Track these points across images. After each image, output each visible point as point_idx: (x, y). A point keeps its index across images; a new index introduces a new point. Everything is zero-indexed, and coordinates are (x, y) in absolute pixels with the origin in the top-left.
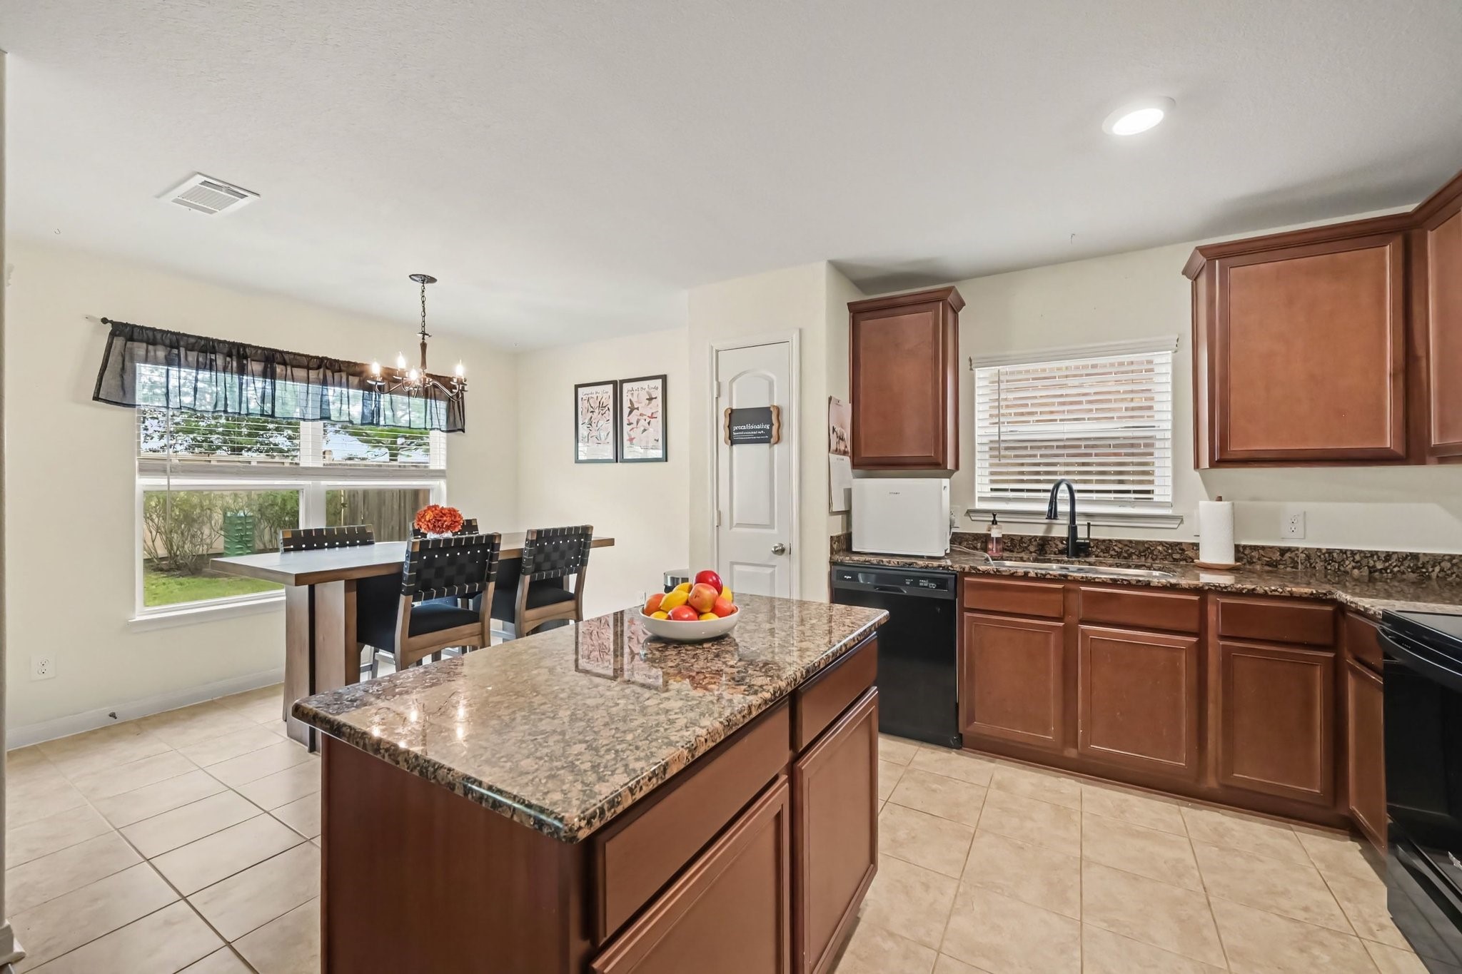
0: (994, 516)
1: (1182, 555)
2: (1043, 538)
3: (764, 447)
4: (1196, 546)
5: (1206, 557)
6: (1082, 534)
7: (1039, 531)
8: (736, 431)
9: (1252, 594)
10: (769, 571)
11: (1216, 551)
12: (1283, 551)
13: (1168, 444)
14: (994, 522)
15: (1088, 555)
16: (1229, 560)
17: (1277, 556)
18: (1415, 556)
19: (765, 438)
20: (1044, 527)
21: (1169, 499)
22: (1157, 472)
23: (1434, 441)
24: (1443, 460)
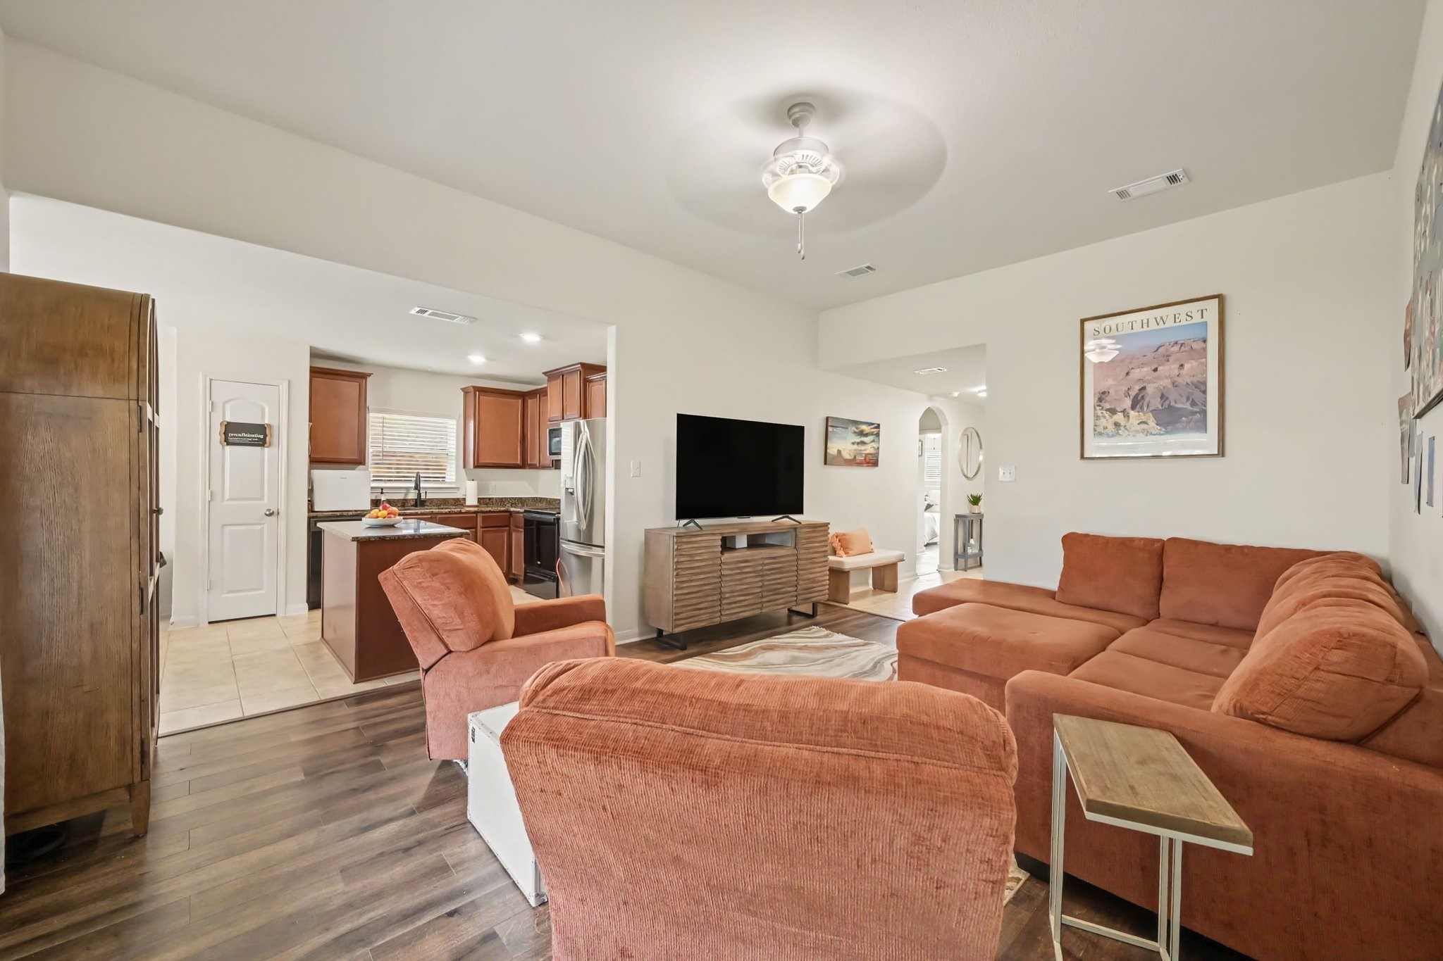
0: (382, 489)
1: (459, 502)
2: (403, 500)
3: (258, 449)
4: (464, 499)
5: (468, 503)
6: (423, 497)
7: (401, 497)
8: (232, 437)
9: (490, 512)
10: (260, 527)
11: (471, 501)
12: (490, 499)
13: (454, 458)
14: (382, 493)
15: (424, 506)
16: (476, 503)
17: (488, 501)
18: (521, 498)
19: (262, 443)
20: (403, 494)
21: (454, 480)
22: (448, 469)
23: (529, 462)
24: (530, 468)
